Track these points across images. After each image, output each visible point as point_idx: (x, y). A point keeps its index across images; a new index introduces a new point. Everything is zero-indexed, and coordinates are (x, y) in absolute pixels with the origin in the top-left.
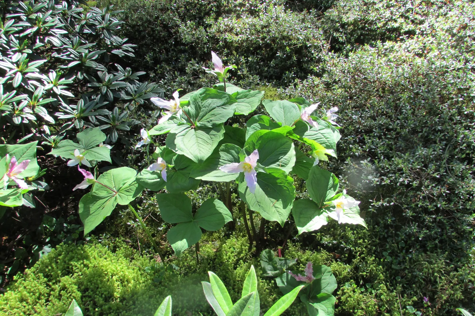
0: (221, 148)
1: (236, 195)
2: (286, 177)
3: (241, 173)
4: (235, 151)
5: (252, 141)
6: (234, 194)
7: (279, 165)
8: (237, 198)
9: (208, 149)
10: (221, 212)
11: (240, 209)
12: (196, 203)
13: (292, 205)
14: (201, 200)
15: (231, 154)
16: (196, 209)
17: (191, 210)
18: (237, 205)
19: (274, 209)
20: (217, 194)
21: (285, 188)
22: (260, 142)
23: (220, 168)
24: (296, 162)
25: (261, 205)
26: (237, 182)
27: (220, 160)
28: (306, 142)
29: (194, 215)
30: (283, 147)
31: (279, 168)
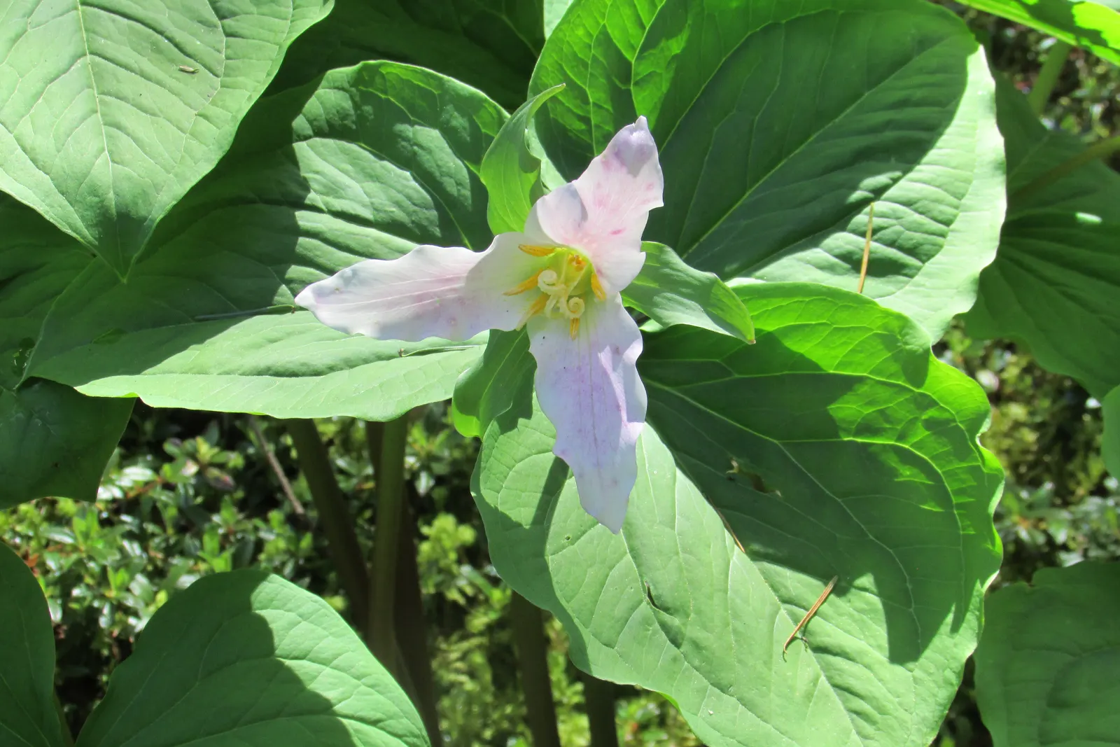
0: (314, 105)
1: (467, 534)
2: (915, 366)
3: (499, 341)
4: (449, 133)
5: (605, 40)
6: (445, 522)
7: (851, 261)
8: (474, 555)
9: (187, 116)
10: (330, 695)
11: (500, 659)
12: (93, 614)
13: (972, 621)
14: (140, 583)
15: (408, 161)
16: (101, 663)
17: (49, 673)
18: (479, 620)
19: (806, 665)
20: (294, 521)
21: (907, 473)
22: (676, 46)
23: (305, 297)
24: (1012, 231)
25: (692, 631)
26: (468, 427)
27: (304, 219)
28: (1095, 36)
29: (75, 723)
30: (894, 88)
31: (849, 283)
